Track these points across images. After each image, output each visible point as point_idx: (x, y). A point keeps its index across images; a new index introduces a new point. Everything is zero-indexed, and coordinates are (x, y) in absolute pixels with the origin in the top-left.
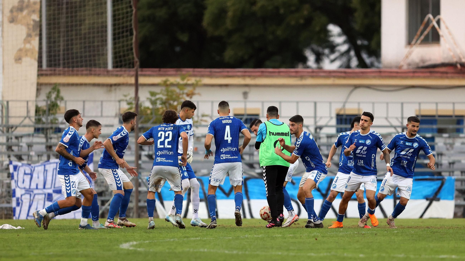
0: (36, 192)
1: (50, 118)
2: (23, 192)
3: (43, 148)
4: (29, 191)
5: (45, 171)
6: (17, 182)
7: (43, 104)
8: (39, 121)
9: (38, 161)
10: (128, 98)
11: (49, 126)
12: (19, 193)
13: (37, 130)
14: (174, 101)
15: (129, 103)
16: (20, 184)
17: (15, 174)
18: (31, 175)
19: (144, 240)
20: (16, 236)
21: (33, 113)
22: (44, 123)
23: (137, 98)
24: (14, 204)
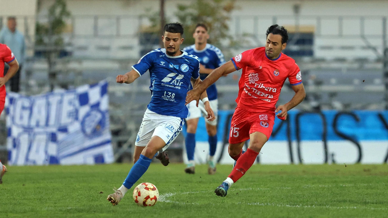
0: (37, 130)
1: (54, 38)
2: (21, 130)
3: (45, 75)
4: (28, 129)
5: (48, 104)
6: (13, 119)
7: (44, 21)
8: (39, 42)
9: (39, 93)
10: (151, 13)
11: (52, 48)
12: (15, 131)
13: (38, 54)
14: (208, 16)
15: (152, 19)
16: (17, 120)
17: (11, 109)
18: (31, 109)
19: (182, 191)
20: (22, 186)
21: (32, 31)
22: (46, 45)
23: (162, 13)
24: (9, 145)
